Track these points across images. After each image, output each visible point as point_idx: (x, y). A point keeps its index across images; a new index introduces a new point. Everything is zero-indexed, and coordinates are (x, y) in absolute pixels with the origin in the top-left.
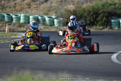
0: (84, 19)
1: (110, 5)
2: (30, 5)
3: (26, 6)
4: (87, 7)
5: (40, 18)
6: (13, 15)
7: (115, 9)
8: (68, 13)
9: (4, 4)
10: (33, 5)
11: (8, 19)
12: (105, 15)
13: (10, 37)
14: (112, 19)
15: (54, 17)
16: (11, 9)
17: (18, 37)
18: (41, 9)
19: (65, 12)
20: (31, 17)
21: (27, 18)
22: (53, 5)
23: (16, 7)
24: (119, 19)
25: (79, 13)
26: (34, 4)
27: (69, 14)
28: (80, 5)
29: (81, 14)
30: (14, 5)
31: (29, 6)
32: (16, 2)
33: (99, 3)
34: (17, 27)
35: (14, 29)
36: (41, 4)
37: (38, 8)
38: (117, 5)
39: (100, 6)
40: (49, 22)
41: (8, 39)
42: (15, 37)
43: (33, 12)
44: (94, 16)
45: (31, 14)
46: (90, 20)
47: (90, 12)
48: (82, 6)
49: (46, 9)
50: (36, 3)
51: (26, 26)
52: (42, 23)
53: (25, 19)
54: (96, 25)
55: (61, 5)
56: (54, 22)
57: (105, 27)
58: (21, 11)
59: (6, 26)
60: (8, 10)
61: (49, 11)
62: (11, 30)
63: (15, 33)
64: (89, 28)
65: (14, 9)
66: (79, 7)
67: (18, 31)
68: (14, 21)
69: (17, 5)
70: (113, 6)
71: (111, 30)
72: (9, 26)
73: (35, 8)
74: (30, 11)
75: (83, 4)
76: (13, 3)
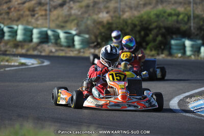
1: (170, 15)
2: (33, 11)
3: (27, 13)
4: (130, 18)
5: (50, 33)
6: (5, 26)
7: (177, 22)
8: (98, 26)
10: (40, 12)
12: (161, 32)
14: (172, 39)
15: (74, 32)
16: (2, 16)
17: (13, 64)
18: (53, 18)
19: (93, 25)
20: (35, 31)
21: (29, 33)
22: (73, 12)
23: (11, 14)
24: (183, 40)
26: (40, 10)
27: (101, 28)
28: (119, 14)
30: (8, 11)
31: (33, 13)
32: (10, 5)
33: (150, 12)
34: (11, 47)
35: (6, 51)
36: (52, 10)
37: (48, 17)
38: (181, 17)
39: (153, 17)
40: (65, 40)
42: (7, 63)
43: (39, 22)
44: (142, 33)
45: (35, 25)
47: (135, 26)
48: (123, 15)
49: (60, 19)
50: (44, 8)
51: (26, 47)
52: (53, 41)
53: (24, 34)
54: (145, 49)
55: (86, 12)
56: (73, 41)
57: (160, 52)
58: (18, 20)
61: (66, 22)
62: (1, 53)
63: (7, 58)
65: (6, 17)
66: (116, 17)
67: (13, 53)
68: (6, 37)
69: (12, 10)
70: (175, 18)
71: (169, 58)
73: (42, 15)
74: (33, 21)
75: (124, 12)
76: (5, 7)
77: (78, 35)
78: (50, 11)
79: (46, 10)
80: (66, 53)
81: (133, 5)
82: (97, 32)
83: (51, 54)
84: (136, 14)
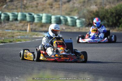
0: (107, 20)
2: (52, 5)
3: (48, 6)
4: (110, 9)
5: (62, 18)
6: (35, 14)
8: (90, 14)
9: (26, 4)
10: (56, 5)
11: (30, 19)
13: (32, 37)
15: (76, 17)
16: (33, 9)
17: (40, 37)
18: (64, 9)
19: (87, 13)
20: (53, 18)
21: (49, 19)
22: (75, 5)
25: (102, 14)
27: (92, 15)
28: (103, 6)
29: (103, 15)
30: (36, 5)
32: (38, 2)
34: (39, 27)
35: (35, 29)
36: (63, 4)
37: (60, 9)
40: (71, 22)
41: (29, 38)
42: (36, 36)
43: (55, 12)
44: (117, 17)
45: (53, 14)
46: (113, 22)
47: (113, 13)
48: (105, 7)
49: (68, 10)
50: (58, 3)
52: (64, 23)
53: (47, 19)
54: (119, 27)
55: (83, 6)
56: (76, 23)
58: (43, 10)
59: (27, 25)
60: (30, 9)
61: (71, 11)
62: (33, 30)
63: (36, 33)
64: (111, 29)
65: (35, 9)
66: (101, 8)
67: (40, 30)
68: (36, 21)
69: (39, 4)
72: (31, 25)
73: (57, 8)
74: (52, 11)
75: (106, 5)
76: (35, 3)
77: (79, 19)
78: (62, 5)
79: (59, 4)
80: (71, 30)
81: (111, 1)
82: (90, 17)
83: (63, 31)
84: (113, 6)
